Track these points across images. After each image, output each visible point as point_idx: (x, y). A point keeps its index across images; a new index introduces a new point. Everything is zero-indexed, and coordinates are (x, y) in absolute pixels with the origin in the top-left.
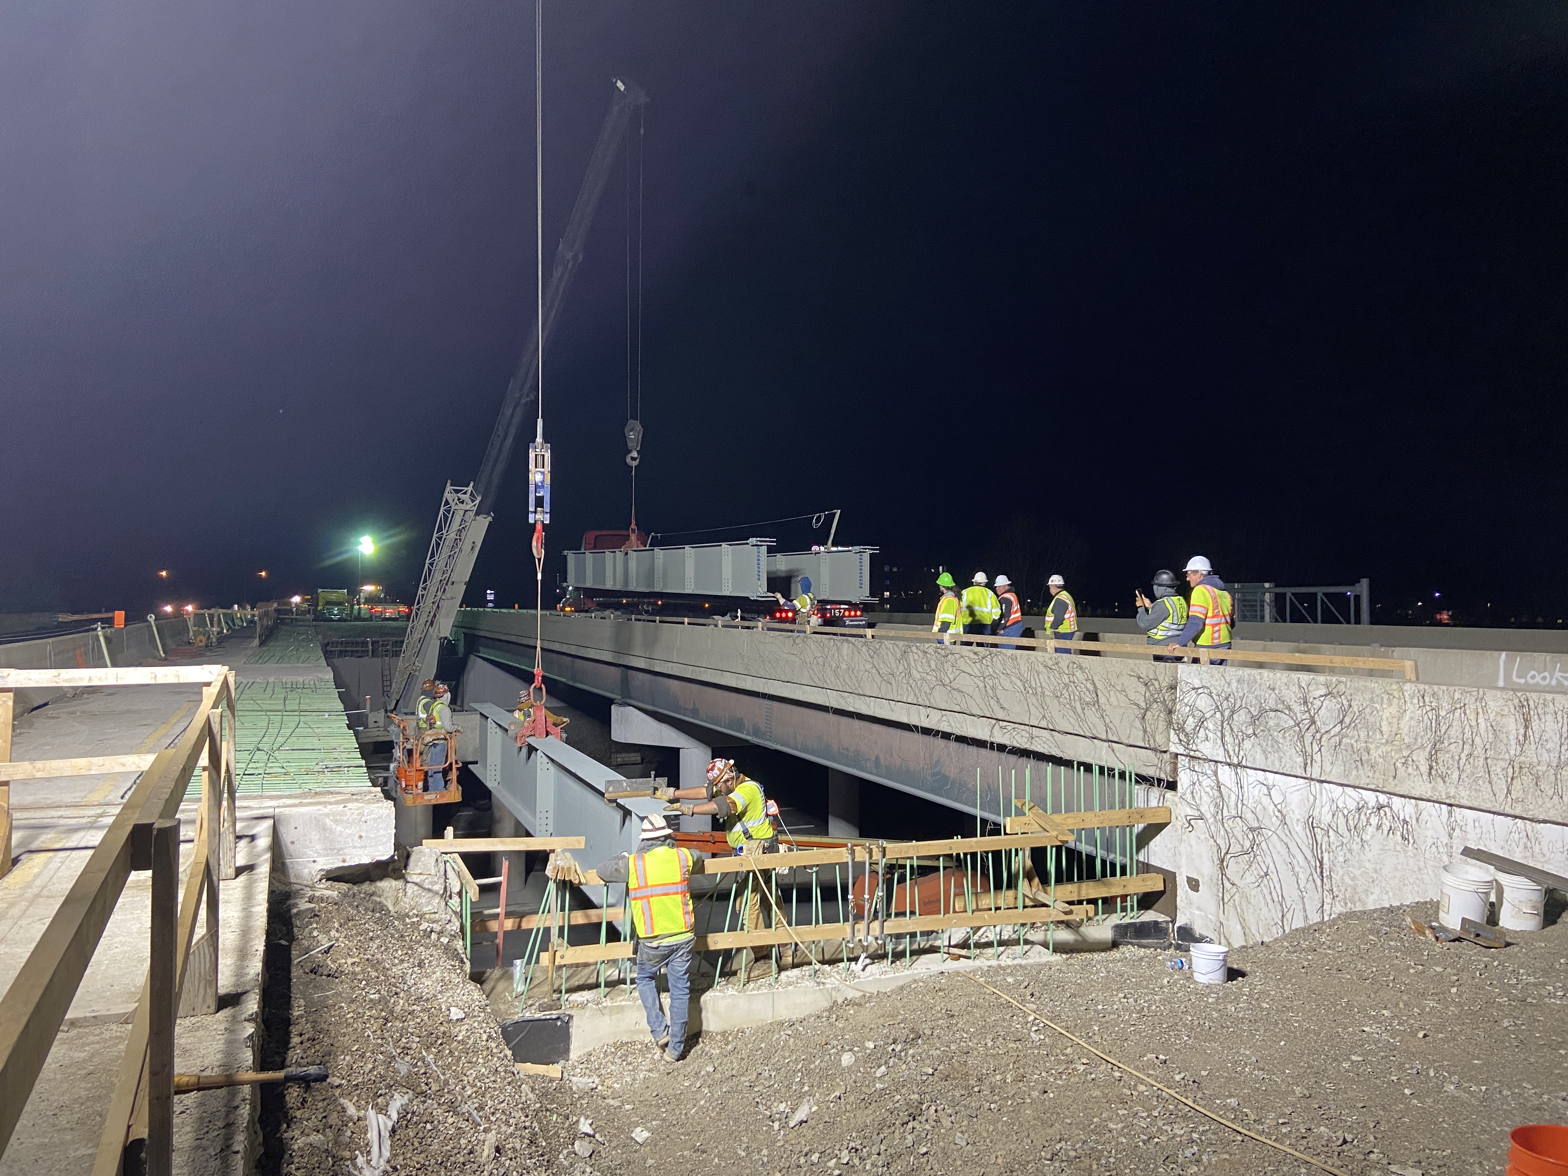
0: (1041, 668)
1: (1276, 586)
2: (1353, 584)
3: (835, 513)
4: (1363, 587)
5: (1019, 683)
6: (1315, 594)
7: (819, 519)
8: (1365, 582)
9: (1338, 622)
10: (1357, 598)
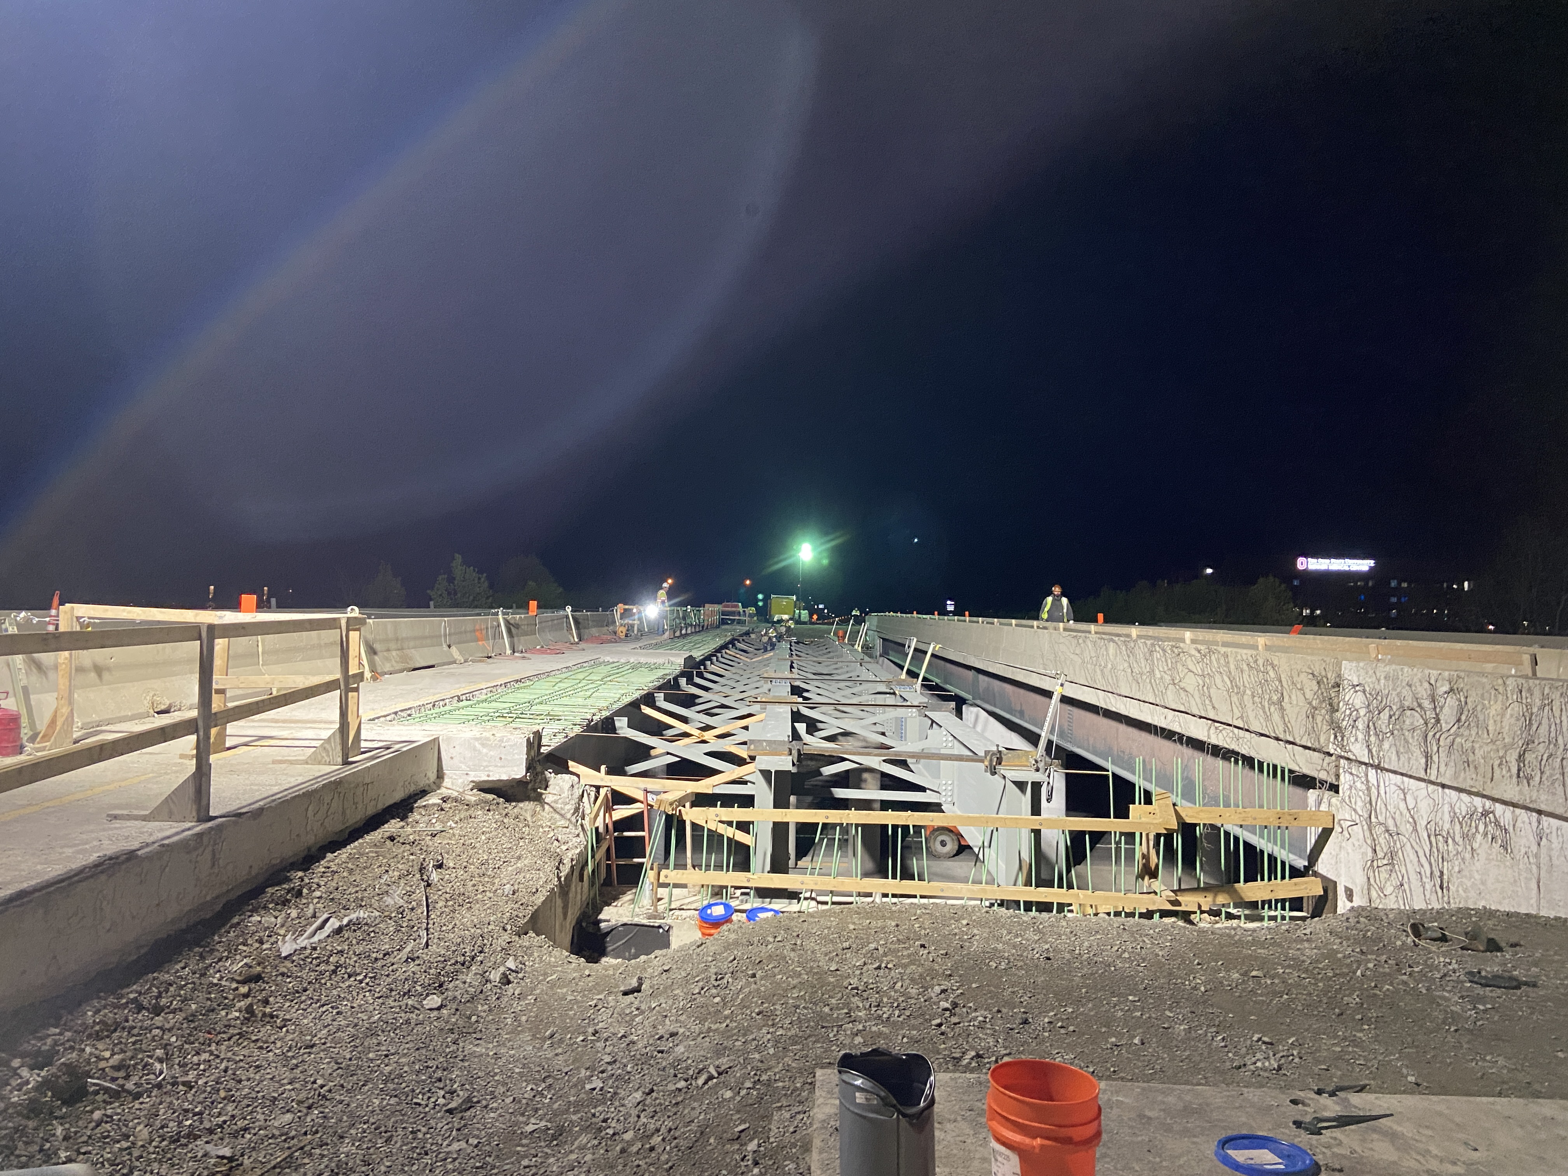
0: (1245, 667)
5: (1229, 683)
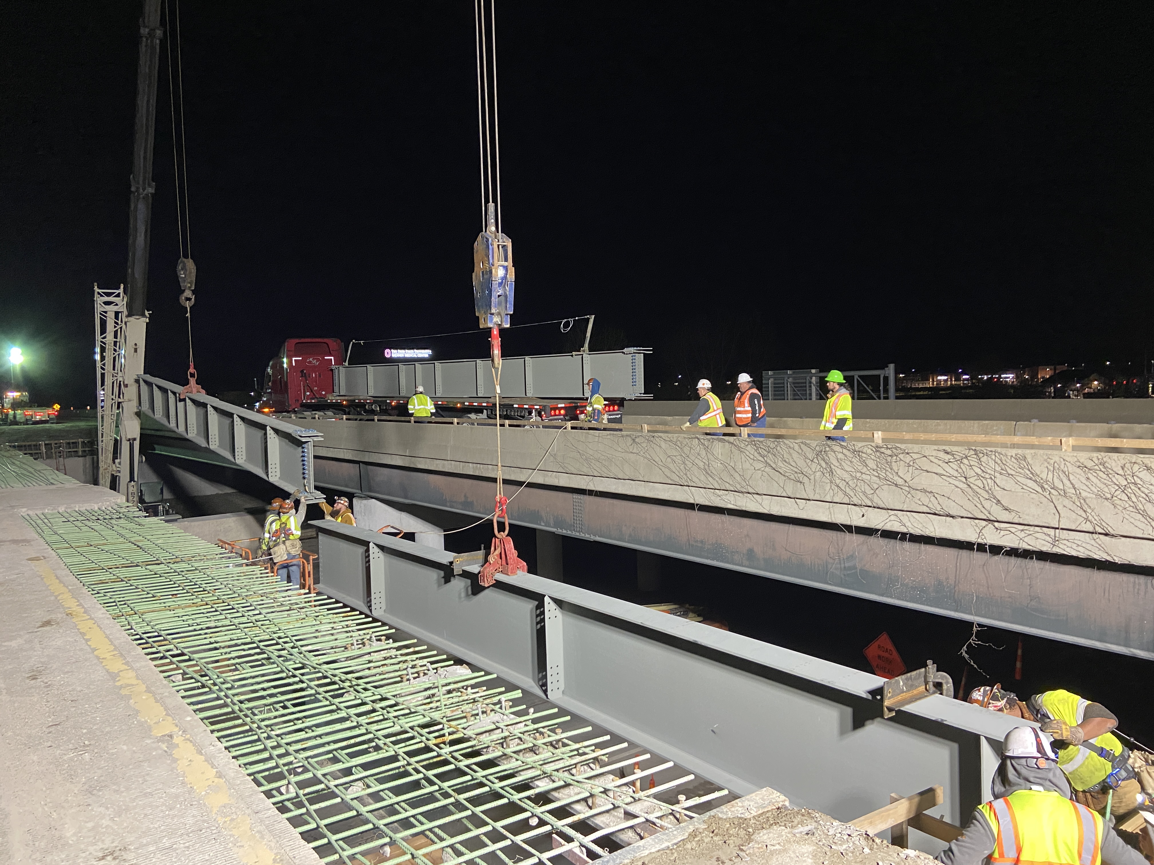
1: (820, 372)
2: (883, 368)
3: (588, 319)
4: (890, 370)
6: (853, 377)
7: (567, 325)
8: (892, 366)
9: (873, 398)
10: (886, 379)
